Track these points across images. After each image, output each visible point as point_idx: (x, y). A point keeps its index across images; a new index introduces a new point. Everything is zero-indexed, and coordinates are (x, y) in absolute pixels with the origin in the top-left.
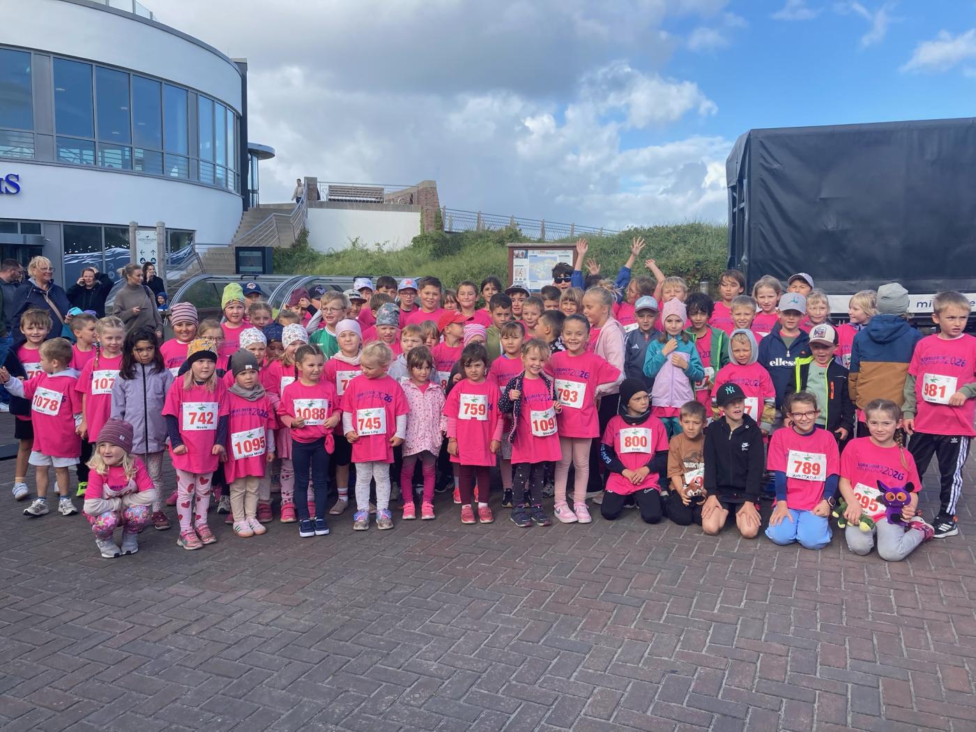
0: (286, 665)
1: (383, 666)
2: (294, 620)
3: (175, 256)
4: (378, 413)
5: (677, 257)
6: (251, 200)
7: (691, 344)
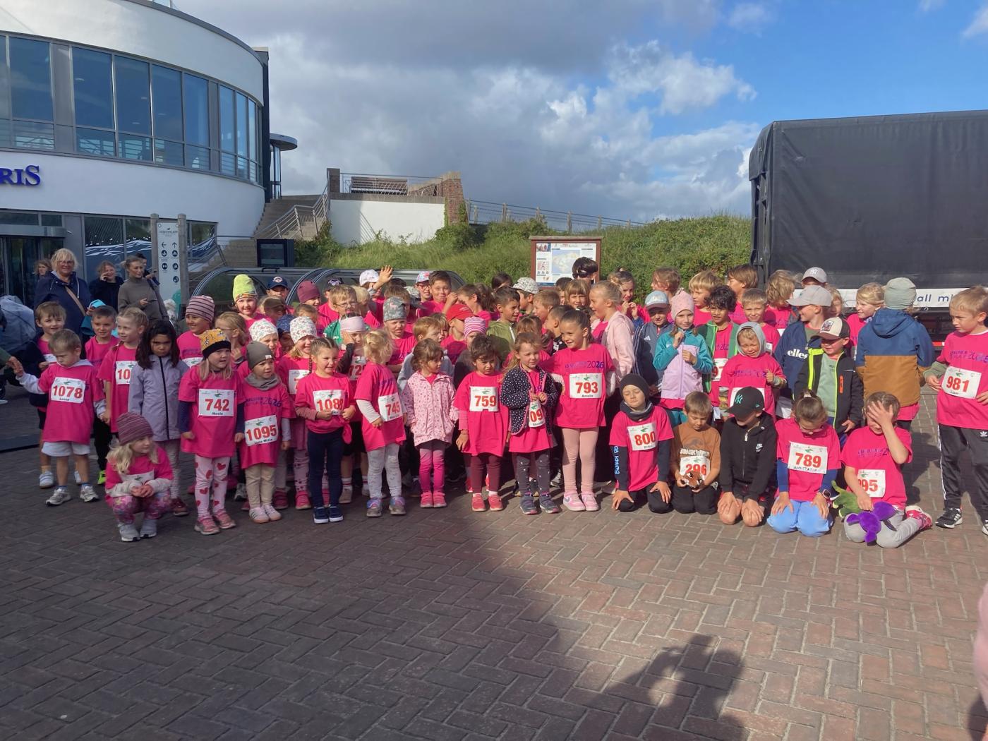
0: (295, 641)
1: (388, 643)
3: (197, 248)
5: (702, 250)
6: (273, 192)
7: (700, 338)
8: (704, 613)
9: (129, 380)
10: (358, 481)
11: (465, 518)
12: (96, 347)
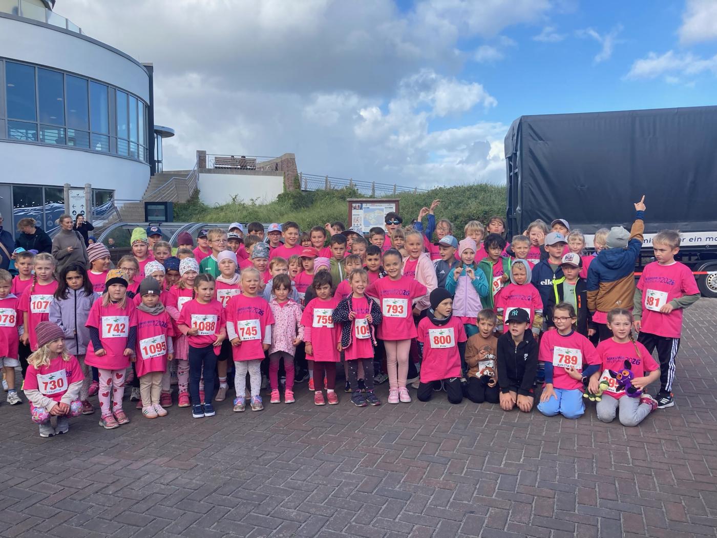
0: (181, 516)
1: (255, 514)
2: (187, 480)
3: (99, 209)
4: (254, 323)
6: (157, 168)
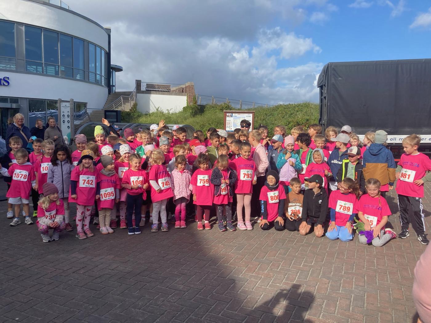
0: (120, 286)
1: (160, 287)
3: (78, 114)
5: (298, 117)
6: (112, 90)
7: (296, 155)
8: (298, 274)
9: (47, 171)
10: (148, 216)
11: (195, 232)
12: (34, 156)
